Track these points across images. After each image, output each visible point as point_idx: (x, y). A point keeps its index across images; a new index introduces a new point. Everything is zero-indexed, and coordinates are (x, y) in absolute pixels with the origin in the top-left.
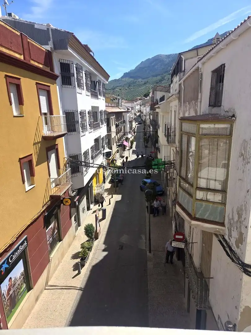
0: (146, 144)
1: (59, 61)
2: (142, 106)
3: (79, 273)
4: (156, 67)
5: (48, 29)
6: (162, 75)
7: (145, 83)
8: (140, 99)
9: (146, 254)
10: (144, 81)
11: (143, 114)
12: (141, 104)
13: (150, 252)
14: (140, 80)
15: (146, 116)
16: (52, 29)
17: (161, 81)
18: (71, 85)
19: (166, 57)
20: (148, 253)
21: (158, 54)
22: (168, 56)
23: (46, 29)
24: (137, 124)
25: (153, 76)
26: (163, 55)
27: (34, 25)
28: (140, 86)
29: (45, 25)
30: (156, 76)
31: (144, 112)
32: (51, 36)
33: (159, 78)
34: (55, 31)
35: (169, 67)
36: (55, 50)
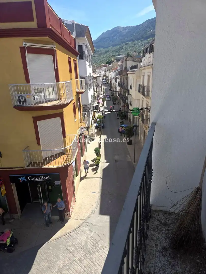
0: (114, 102)
1: (78, 44)
2: (107, 72)
3: (97, 172)
4: (114, 38)
5: (73, 24)
6: (120, 45)
7: (106, 52)
8: (104, 66)
9: (133, 163)
10: (105, 50)
11: (108, 78)
12: (106, 70)
13: (135, 162)
14: (102, 49)
15: (111, 80)
16: (75, 24)
17: (119, 50)
18: (83, 59)
19: (124, 29)
20: (134, 163)
21: (116, 27)
22: (125, 28)
23: (72, 24)
24: (105, 87)
25: (113, 46)
26: (121, 27)
27: (64, 21)
28: (102, 54)
29: (71, 21)
30: (115, 45)
31: (110, 76)
32: (75, 28)
33: (118, 47)
34: (78, 26)
35: (126, 38)
36: (77, 37)
